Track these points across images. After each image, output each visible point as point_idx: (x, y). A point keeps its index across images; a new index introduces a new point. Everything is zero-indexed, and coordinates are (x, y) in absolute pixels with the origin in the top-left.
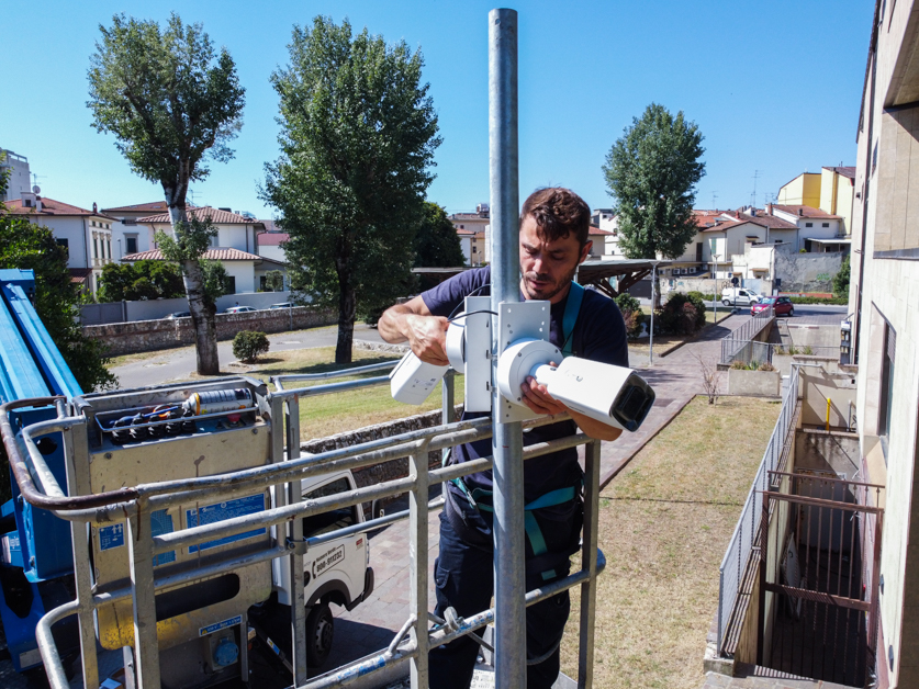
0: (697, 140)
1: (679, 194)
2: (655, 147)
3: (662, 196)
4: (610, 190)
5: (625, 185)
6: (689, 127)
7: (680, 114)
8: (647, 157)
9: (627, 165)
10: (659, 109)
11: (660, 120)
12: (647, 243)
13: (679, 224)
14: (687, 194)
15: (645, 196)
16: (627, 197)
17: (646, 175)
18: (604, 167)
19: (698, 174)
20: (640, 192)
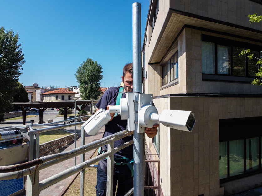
0: (101, 69)
1: (96, 83)
2: (90, 70)
3: (92, 83)
4: (77, 81)
5: (81, 79)
6: (99, 65)
7: (96, 62)
8: (88, 72)
9: (82, 74)
10: (91, 60)
11: (91, 62)
12: (88, 96)
13: (97, 91)
14: (98, 83)
15: (87, 83)
16: (82, 83)
17: (87, 77)
18: (75, 74)
19: (101, 77)
20: (86, 82)
